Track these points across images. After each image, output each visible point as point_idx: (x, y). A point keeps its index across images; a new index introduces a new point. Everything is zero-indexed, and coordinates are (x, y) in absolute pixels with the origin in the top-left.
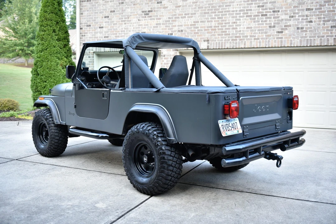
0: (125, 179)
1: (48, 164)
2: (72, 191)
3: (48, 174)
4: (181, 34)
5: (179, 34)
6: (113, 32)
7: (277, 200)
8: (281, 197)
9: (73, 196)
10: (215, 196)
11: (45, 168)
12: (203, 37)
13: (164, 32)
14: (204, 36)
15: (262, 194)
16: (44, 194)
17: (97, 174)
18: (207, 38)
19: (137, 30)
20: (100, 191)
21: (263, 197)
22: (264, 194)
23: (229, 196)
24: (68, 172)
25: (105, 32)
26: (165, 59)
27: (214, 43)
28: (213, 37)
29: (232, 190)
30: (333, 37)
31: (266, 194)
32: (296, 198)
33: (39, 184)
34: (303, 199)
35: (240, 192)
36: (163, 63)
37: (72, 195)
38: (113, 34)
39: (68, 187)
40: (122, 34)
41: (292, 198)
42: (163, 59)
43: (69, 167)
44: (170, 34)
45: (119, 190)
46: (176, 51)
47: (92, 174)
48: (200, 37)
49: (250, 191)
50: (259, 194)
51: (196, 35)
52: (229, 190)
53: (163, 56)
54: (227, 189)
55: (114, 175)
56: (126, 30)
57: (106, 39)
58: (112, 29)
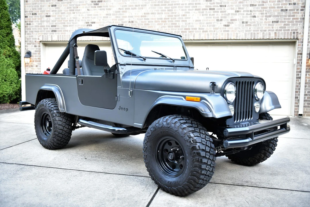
0: (111, 178)
1: (12, 164)
2: (56, 198)
3: (18, 176)
6: (61, 21)
7: (284, 193)
8: (285, 190)
10: (219, 193)
11: (12, 169)
15: (264, 187)
17: (76, 173)
19: (86, 20)
20: (91, 195)
21: (268, 191)
22: (266, 187)
23: (234, 192)
24: (41, 173)
28: (164, 29)
29: (231, 184)
31: (268, 187)
32: (301, 190)
33: (12, 190)
34: (307, 191)
35: (241, 186)
38: (61, 23)
39: (50, 192)
40: (70, 23)
41: (296, 190)
43: (39, 165)
45: (111, 192)
47: (71, 174)
48: (150, 28)
49: (249, 184)
50: (261, 188)
52: (229, 184)
54: (225, 183)
55: (96, 174)
57: (54, 28)
58: (60, 18)
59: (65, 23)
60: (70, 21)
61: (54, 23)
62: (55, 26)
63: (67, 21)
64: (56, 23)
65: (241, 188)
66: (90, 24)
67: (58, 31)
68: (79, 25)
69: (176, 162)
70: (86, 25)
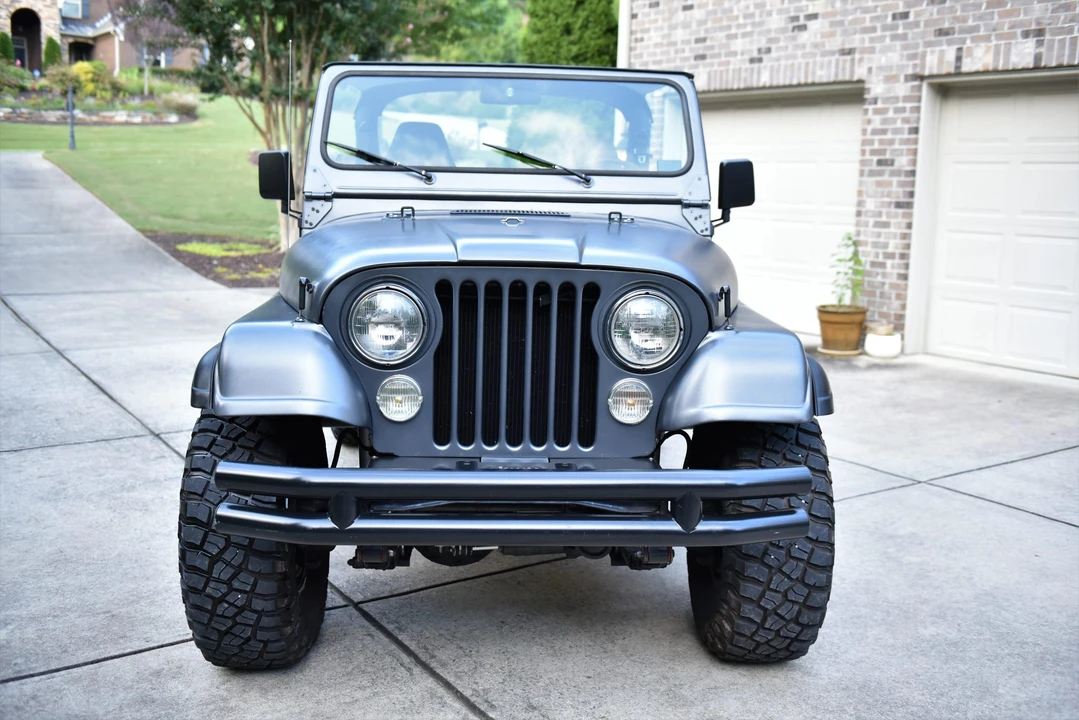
4: (938, 12)
5: (932, 14)
6: (721, 19)
12: (1022, 17)
13: (879, 9)
14: (1026, 14)
18: (1038, 23)
19: (792, 9)
25: (701, 23)
26: (877, 112)
27: (1062, 42)
28: (1062, 18)
36: (869, 128)
38: (721, 29)
40: (745, 25)
42: (870, 112)
44: (898, 16)
46: (916, 83)
48: (1007, 20)
51: (996, 10)
53: (870, 104)
56: (757, 12)
57: (700, 48)
58: (719, 11)
59: (729, 27)
60: (746, 17)
61: (703, 28)
62: (704, 40)
63: (737, 18)
64: (707, 31)
66: (802, 21)
67: (713, 56)
68: (769, 31)
70: (791, 26)
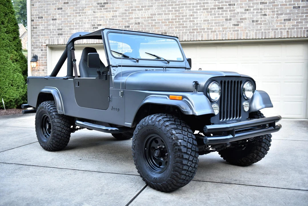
0: (103, 176)
1: (12, 164)
2: (48, 192)
3: (16, 174)
4: (138, 27)
5: (136, 27)
6: (67, 24)
7: (269, 190)
8: (272, 187)
9: (52, 198)
10: (205, 189)
11: (11, 168)
12: (160, 29)
13: (120, 24)
14: (161, 29)
15: (251, 185)
16: (17, 197)
17: (71, 172)
18: (165, 31)
19: (92, 23)
20: (81, 191)
21: (254, 188)
22: (253, 185)
23: (219, 189)
24: (37, 172)
25: (59, 24)
28: (171, 30)
29: (220, 182)
30: (303, 29)
31: (255, 185)
32: (287, 188)
33: (8, 186)
34: (293, 188)
35: (228, 183)
37: (51, 196)
38: (67, 27)
39: (43, 188)
40: (76, 26)
41: (282, 187)
43: (37, 165)
44: (126, 27)
45: (101, 188)
47: (65, 172)
48: (157, 30)
49: (237, 182)
50: (248, 185)
51: (154, 27)
52: (217, 182)
54: (214, 181)
55: (90, 173)
56: (80, 23)
57: (60, 32)
58: (66, 21)
59: (71, 26)
60: (76, 24)
62: (61, 29)
63: (73, 24)
64: (62, 27)
65: (228, 185)
66: (96, 26)
67: (64, 34)
68: (85, 28)
69: (162, 159)
70: (92, 27)
